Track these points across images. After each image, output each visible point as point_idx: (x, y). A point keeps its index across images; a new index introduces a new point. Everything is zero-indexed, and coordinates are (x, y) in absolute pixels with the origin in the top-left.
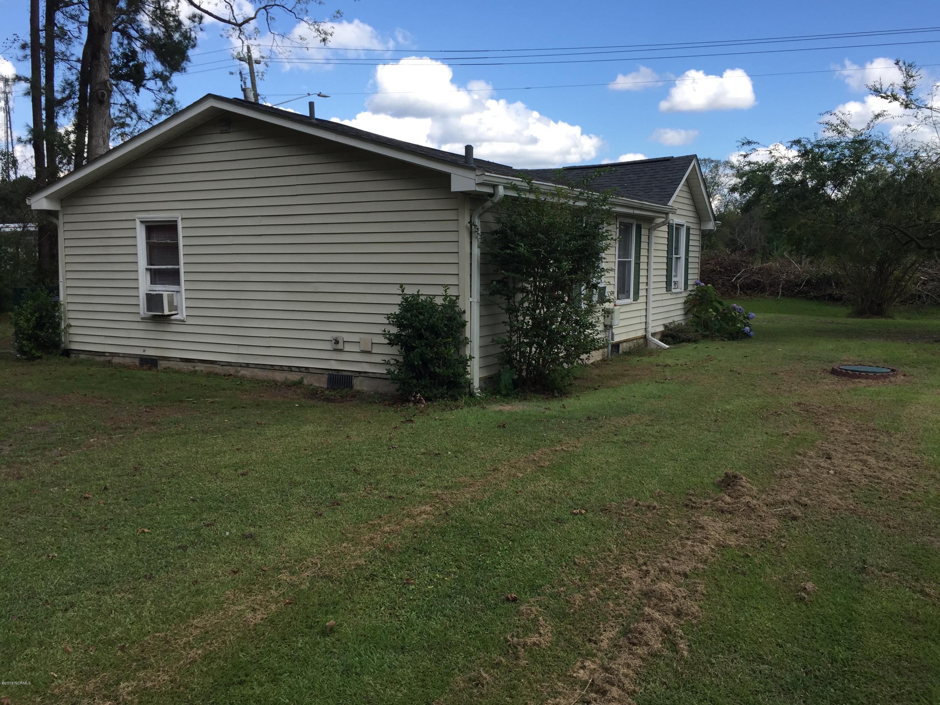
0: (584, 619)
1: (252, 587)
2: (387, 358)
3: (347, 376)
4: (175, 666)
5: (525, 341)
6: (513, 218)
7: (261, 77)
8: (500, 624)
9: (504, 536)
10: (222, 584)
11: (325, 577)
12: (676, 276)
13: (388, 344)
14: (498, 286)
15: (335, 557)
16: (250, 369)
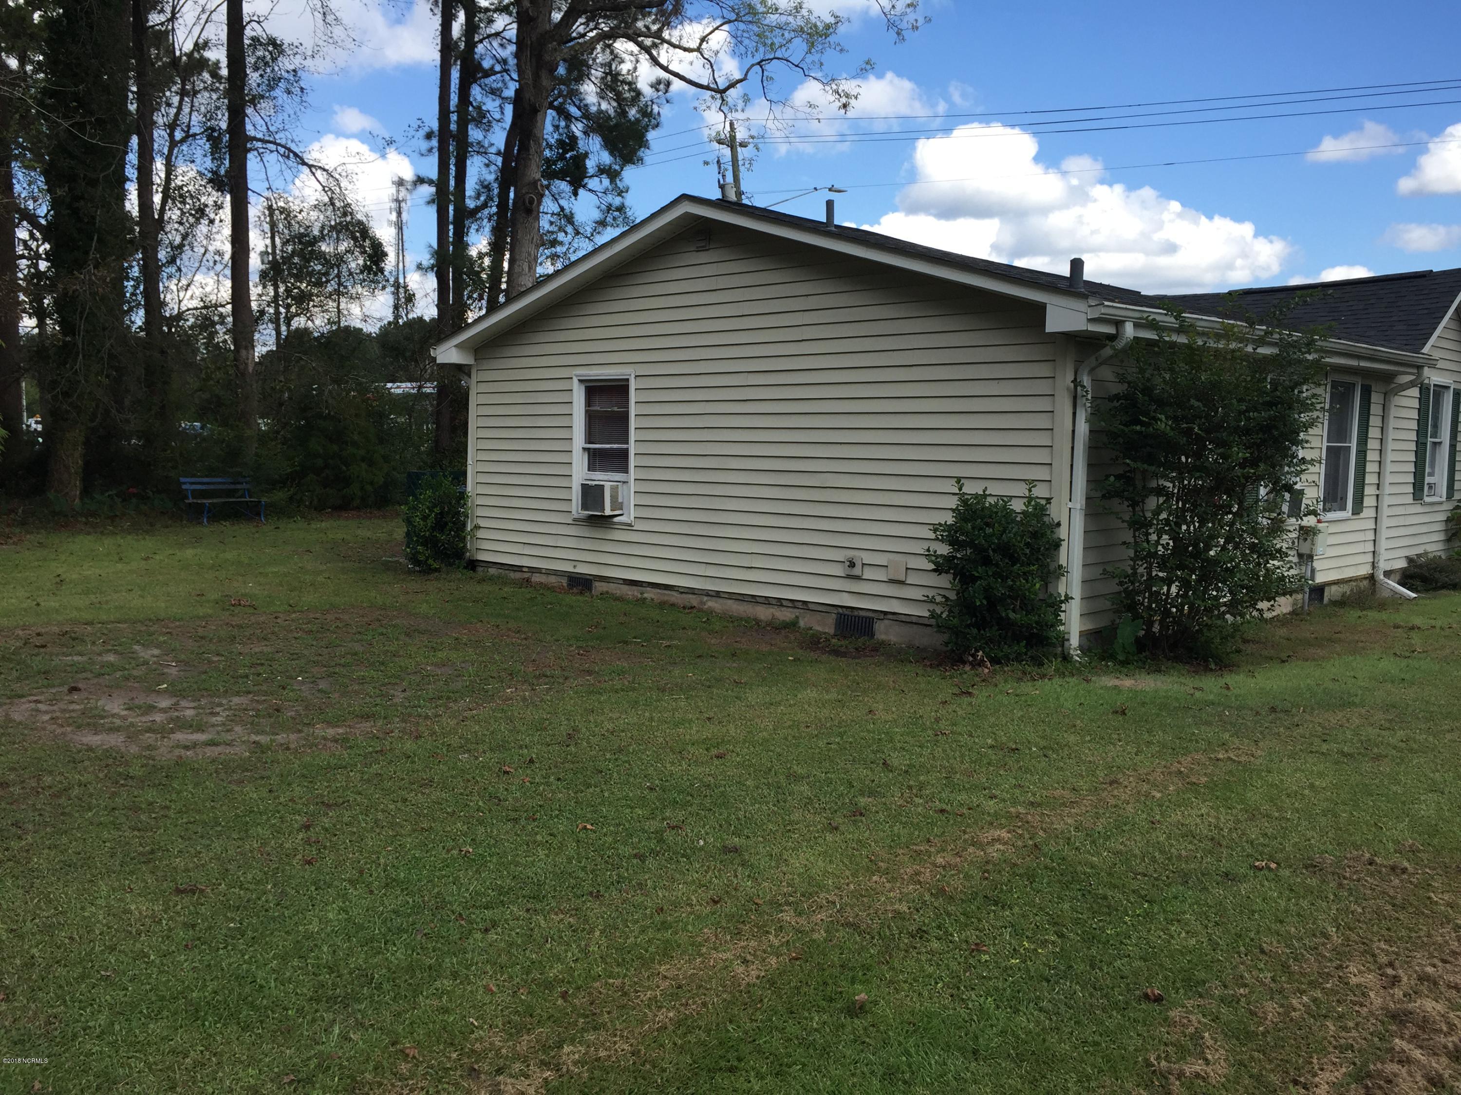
0: (1283, 1047)
1: (741, 926)
2: (931, 593)
3: (866, 618)
4: (637, 1031)
5: (1161, 574)
6: (1147, 375)
7: (747, 166)
8: (1135, 1036)
9: (1134, 891)
10: (699, 917)
11: (848, 924)
12: (1431, 474)
13: (934, 570)
14: (1118, 485)
15: (862, 896)
16: (721, 600)
